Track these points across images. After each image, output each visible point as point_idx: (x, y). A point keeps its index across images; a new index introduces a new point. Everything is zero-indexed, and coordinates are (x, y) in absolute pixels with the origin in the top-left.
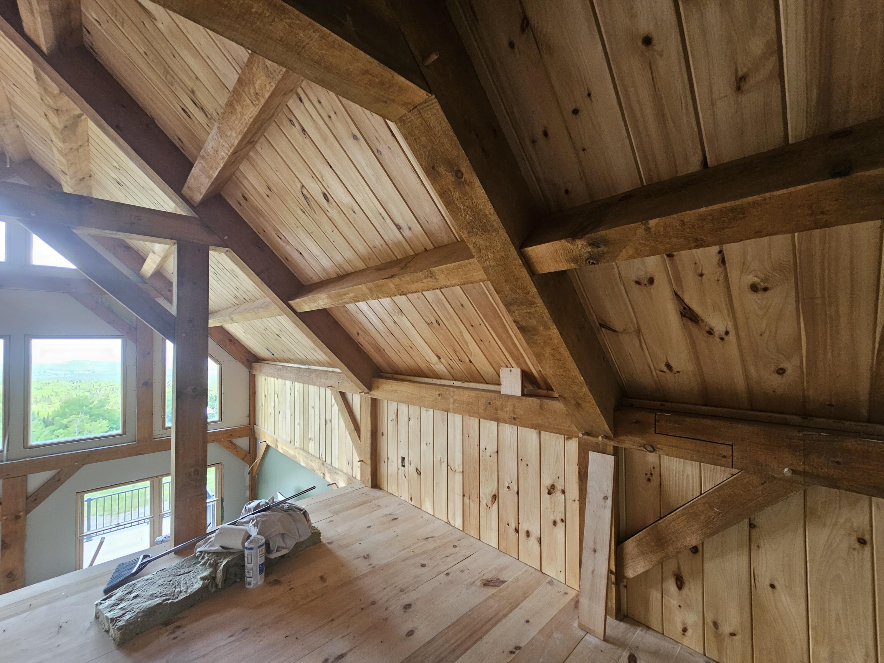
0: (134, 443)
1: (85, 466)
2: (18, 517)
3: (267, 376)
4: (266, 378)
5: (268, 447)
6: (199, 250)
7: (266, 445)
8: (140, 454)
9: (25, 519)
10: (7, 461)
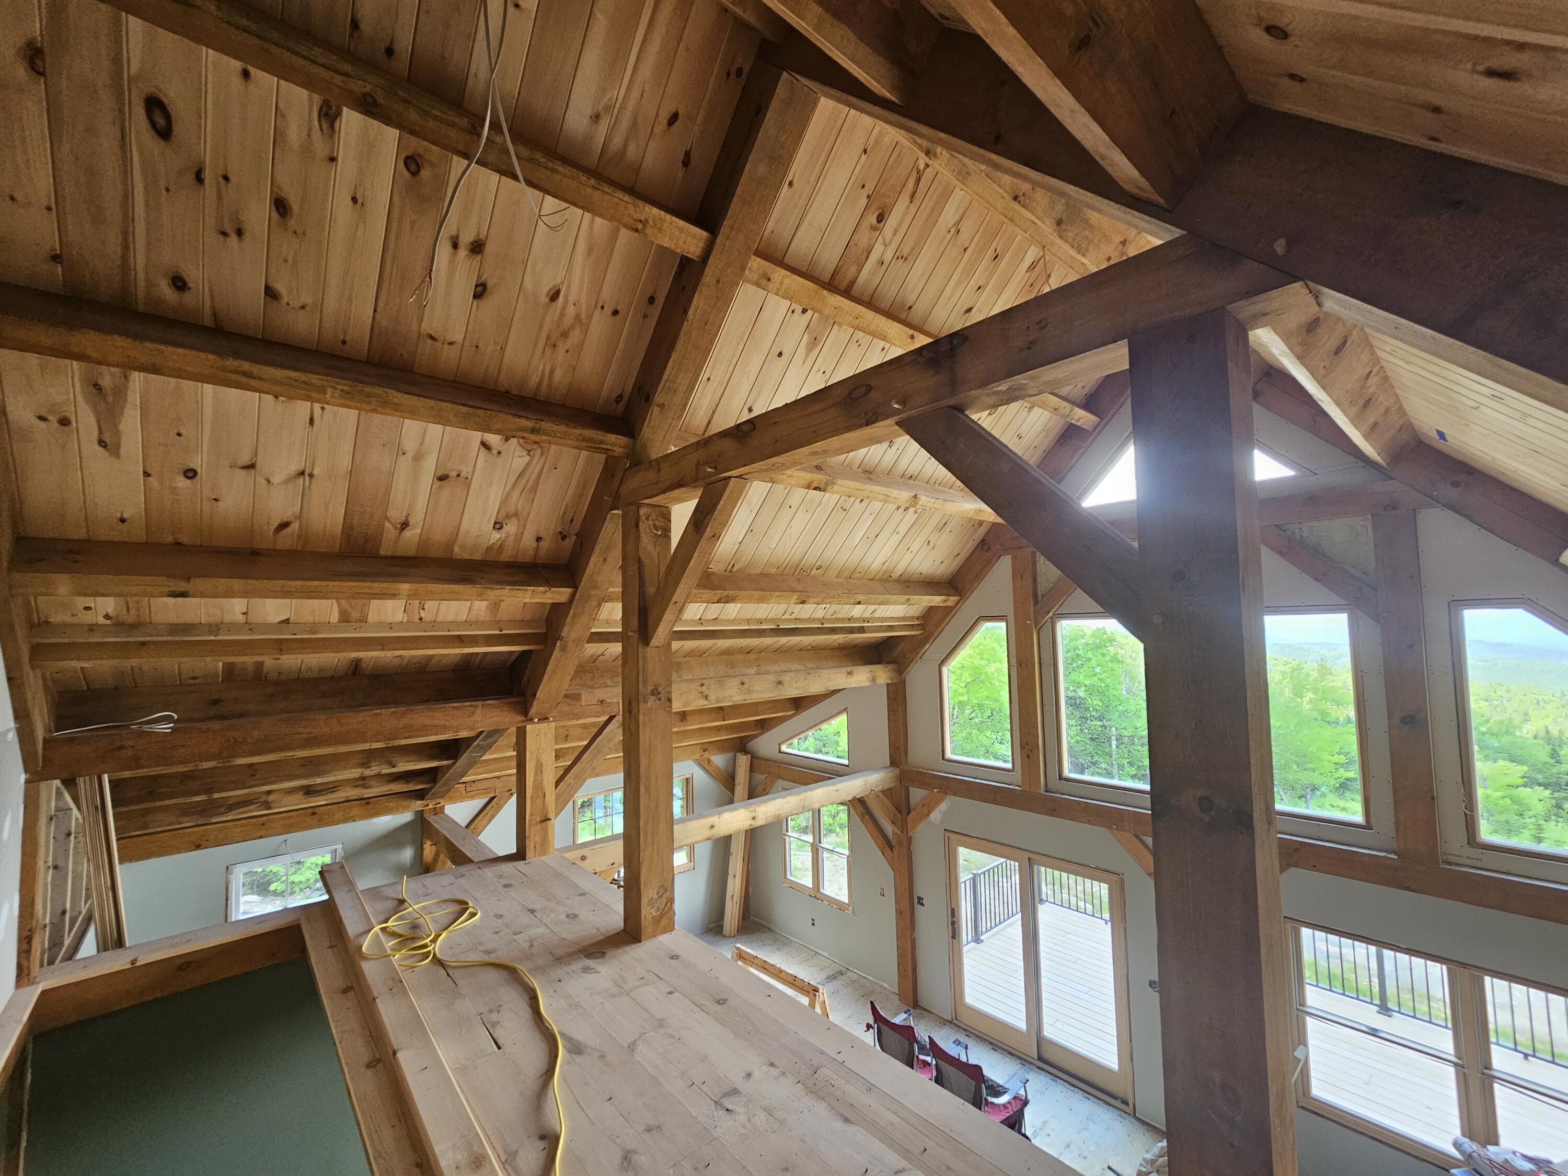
0: (1393, 856)
1: (1293, 869)
8: (1408, 889)
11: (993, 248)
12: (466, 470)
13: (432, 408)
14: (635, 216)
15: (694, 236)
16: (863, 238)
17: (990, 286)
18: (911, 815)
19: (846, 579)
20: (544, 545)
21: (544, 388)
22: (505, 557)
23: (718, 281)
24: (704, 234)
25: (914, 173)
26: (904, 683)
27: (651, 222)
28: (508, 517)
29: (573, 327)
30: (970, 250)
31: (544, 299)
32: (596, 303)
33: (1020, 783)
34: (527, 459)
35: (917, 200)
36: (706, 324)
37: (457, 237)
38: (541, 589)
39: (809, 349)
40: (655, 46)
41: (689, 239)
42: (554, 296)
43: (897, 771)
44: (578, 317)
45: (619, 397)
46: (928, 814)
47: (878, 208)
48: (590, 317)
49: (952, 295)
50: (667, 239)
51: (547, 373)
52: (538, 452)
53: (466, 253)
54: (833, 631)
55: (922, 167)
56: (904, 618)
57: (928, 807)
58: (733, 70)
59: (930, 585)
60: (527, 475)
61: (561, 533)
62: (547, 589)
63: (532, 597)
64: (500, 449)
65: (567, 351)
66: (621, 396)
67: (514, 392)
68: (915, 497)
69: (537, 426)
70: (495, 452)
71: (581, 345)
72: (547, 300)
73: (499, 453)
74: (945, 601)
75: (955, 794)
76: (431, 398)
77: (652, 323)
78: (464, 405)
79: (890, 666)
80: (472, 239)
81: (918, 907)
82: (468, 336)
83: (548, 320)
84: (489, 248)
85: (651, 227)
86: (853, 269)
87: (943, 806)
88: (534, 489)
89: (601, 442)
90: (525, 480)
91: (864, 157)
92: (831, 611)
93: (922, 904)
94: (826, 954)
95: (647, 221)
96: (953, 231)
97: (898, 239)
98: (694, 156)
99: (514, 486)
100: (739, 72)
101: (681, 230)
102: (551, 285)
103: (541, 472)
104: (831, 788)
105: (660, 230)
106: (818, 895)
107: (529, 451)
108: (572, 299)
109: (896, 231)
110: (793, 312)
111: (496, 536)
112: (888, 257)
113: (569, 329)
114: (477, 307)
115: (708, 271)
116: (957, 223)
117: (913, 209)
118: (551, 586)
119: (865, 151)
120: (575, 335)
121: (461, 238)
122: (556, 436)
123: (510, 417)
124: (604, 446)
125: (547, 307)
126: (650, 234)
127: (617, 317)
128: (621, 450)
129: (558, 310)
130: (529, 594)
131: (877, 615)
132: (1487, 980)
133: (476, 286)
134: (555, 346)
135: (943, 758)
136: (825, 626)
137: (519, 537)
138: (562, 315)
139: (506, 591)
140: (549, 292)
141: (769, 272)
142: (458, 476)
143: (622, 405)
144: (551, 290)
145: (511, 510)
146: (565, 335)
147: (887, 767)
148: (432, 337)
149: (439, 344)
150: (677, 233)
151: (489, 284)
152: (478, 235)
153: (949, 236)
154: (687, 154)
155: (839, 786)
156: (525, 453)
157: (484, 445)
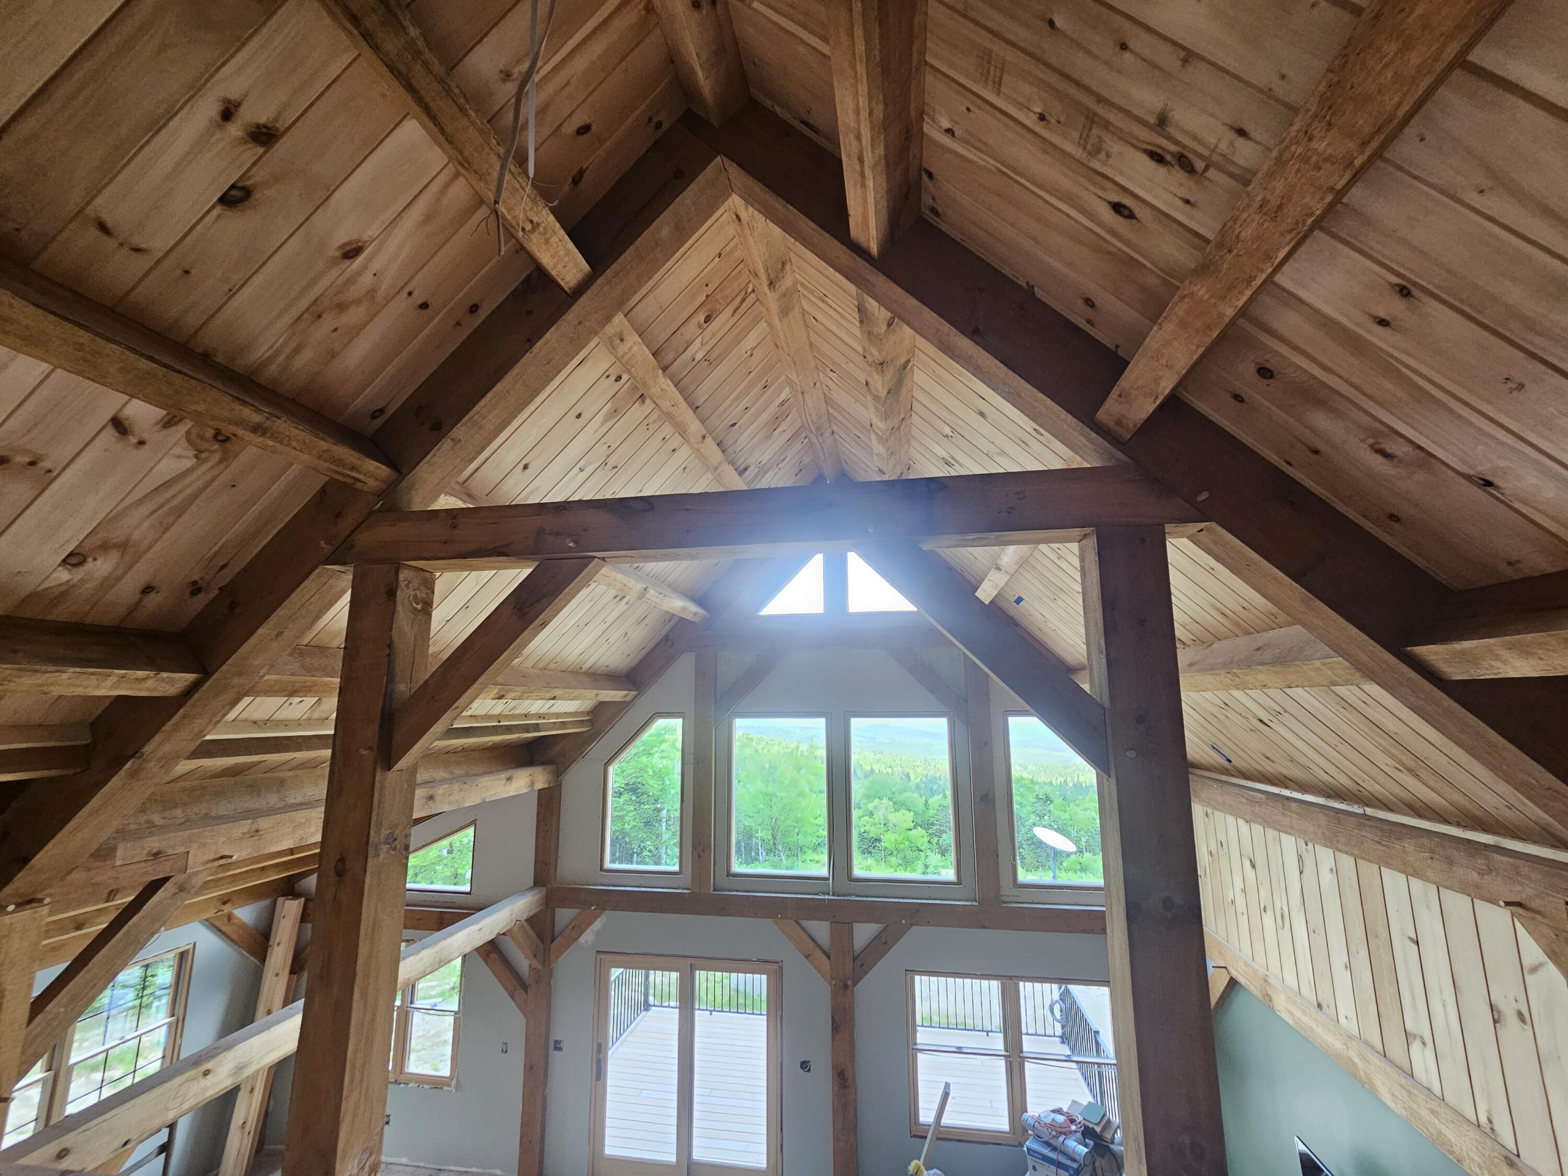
0: (975, 903)
1: (914, 928)
2: (846, 987)
3: (1215, 808)
4: (1210, 811)
5: (1233, 983)
6: (1143, 541)
7: (1228, 979)
8: (984, 927)
9: (853, 992)
10: (833, 895)
11: (765, 379)
12: (55, 457)
13: (80, 347)
14: (529, 214)
15: (577, 265)
16: (690, 330)
17: (753, 409)
18: (556, 942)
19: (541, 669)
20: (153, 601)
21: (273, 368)
22: (60, 614)
23: (580, 323)
24: (586, 267)
25: (743, 293)
26: (559, 786)
27: (541, 229)
28: (105, 547)
29: (358, 302)
30: (752, 375)
31: (332, 250)
32: (406, 284)
33: (689, 884)
34: (189, 463)
35: (736, 317)
36: (548, 363)
37: (238, 105)
38: (140, 674)
39: (607, 419)
40: (597, 48)
41: (571, 265)
42: (351, 252)
43: (544, 890)
44: (371, 293)
45: (379, 410)
46: (577, 938)
47: (709, 310)
48: (388, 300)
49: (730, 405)
50: (549, 255)
51: (288, 350)
52: (217, 456)
53: (240, 134)
54: (509, 729)
55: (749, 290)
56: (576, 714)
57: (578, 928)
58: (655, 119)
59: (613, 678)
60: (178, 486)
61: (194, 583)
62: (152, 673)
63: (116, 686)
64: (146, 436)
65: (335, 330)
66: (381, 411)
67: (220, 359)
68: (645, 589)
69: (268, 423)
70: (134, 440)
71: (357, 330)
72: (338, 254)
73: (142, 443)
74: (626, 696)
75: (615, 908)
76: (87, 329)
77: (463, 334)
78: (151, 359)
79: (550, 768)
80: (262, 120)
81: (554, 1054)
82: (179, 249)
83: (326, 281)
84: (282, 148)
85: (540, 233)
86: (671, 356)
87: (597, 925)
88: (180, 511)
89: (353, 468)
90: (168, 495)
91: (717, 259)
92: (510, 706)
93: (560, 1049)
94: (404, 1160)
95: (538, 224)
96: (749, 353)
97: (712, 342)
98: (587, 177)
99: (141, 502)
100: (659, 125)
101: (568, 253)
102: (355, 236)
103: (206, 486)
104: (475, 928)
105: (547, 241)
106: (401, 1078)
107: (201, 452)
108: (376, 266)
109: (714, 335)
110: (608, 376)
111: (64, 575)
112: (699, 356)
113: (353, 302)
114: (219, 217)
115: (576, 308)
116: (753, 349)
117: (731, 323)
118: (161, 669)
119: (720, 255)
120: (355, 315)
121: (243, 108)
122: (289, 445)
123: (227, 399)
124: (353, 474)
125: (333, 263)
126: (535, 241)
127: (424, 311)
128: (376, 483)
129: (348, 274)
130: (109, 682)
131: (552, 710)
132: (1021, 984)
133: (233, 187)
134: (319, 317)
135: (602, 869)
136: (501, 724)
137: (109, 582)
138: (351, 281)
139: (65, 676)
140: (344, 245)
141: (625, 333)
142: (32, 463)
143: (380, 421)
144: (350, 243)
145: (116, 534)
146: (342, 307)
147: (531, 888)
148: (103, 228)
149: (111, 243)
150: (562, 253)
151: (257, 195)
152: (276, 119)
153: (746, 356)
154: (581, 172)
155: (483, 923)
156: (192, 453)
157: (119, 425)
